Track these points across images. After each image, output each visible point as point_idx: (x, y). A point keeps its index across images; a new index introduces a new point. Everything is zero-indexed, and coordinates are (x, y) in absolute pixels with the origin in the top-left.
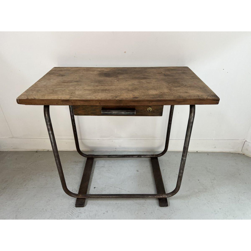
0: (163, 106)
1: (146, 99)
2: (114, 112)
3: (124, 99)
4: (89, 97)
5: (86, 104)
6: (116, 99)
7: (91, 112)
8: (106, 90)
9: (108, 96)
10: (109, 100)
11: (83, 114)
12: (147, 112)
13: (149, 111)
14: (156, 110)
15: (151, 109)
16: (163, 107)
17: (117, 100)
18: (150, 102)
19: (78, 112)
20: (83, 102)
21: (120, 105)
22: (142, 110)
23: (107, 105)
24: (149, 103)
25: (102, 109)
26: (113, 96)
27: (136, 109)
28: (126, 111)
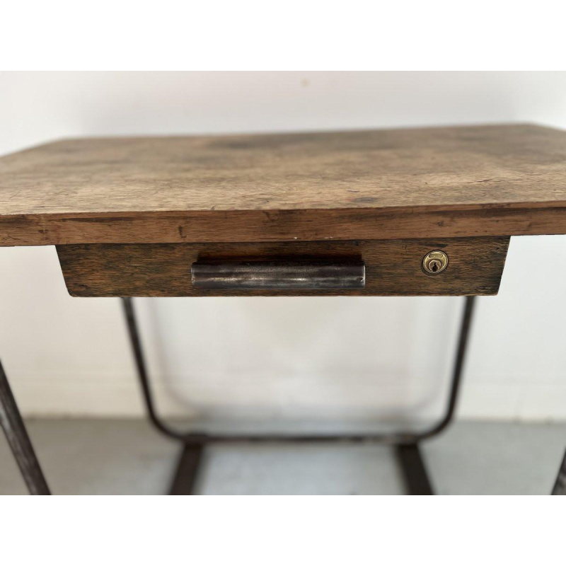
0: (506, 239)
1: (424, 203)
2: (256, 277)
3: (307, 206)
4: (130, 204)
5: (114, 235)
6: (267, 207)
7: (147, 278)
8: (222, 179)
9: (225, 196)
10: (225, 212)
11: (110, 289)
12: (420, 273)
13: (435, 268)
14: (467, 263)
15: (444, 257)
16: (506, 249)
17: (267, 213)
18: (446, 220)
19: (84, 282)
20: (98, 225)
21: (287, 238)
22: (395, 266)
23: (216, 239)
24: (441, 224)
25: (195, 265)
26: (251, 196)
27: (364, 258)
28: (316, 269)
